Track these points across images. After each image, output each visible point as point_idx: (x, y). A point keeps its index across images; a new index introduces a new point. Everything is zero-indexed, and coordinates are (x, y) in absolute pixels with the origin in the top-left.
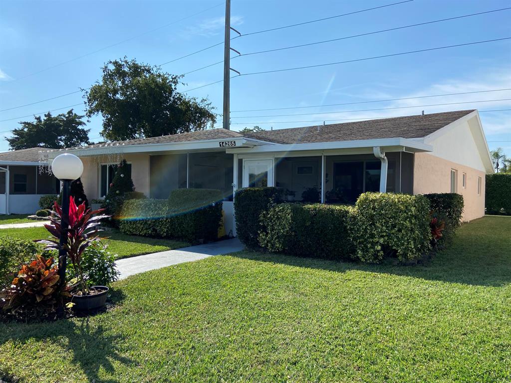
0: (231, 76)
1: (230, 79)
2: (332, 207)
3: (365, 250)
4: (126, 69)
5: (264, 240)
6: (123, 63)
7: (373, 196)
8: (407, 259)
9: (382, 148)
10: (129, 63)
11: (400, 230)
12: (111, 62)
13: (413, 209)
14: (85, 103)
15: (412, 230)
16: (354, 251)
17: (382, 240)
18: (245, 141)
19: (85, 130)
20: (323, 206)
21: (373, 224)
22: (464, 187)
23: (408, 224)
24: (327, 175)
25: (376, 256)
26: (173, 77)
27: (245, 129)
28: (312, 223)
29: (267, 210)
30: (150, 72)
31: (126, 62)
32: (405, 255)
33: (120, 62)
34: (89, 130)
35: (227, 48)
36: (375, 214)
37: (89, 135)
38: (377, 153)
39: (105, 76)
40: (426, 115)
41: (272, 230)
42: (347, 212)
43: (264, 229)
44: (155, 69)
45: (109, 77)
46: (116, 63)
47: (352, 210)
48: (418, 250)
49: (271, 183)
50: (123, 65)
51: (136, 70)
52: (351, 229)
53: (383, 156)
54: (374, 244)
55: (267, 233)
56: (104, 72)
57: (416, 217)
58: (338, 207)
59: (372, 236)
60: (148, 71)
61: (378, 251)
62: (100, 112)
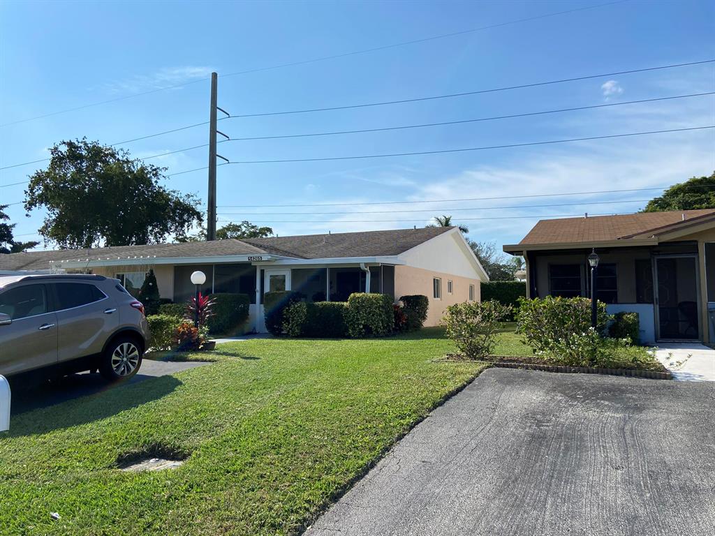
0: (218, 163)
1: (217, 167)
2: (334, 303)
3: (354, 329)
4: (84, 153)
5: (287, 328)
6: (80, 145)
7: (358, 295)
8: (378, 332)
9: (366, 264)
10: (89, 145)
11: (373, 315)
12: (64, 143)
13: (381, 302)
14: (26, 192)
15: (380, 315)
16: (347, 330)
17: (363, 322)
18: (270, 257)
19: (8, 225)
20: (327, 302)
21: (358, 312)
22: (451, 294)
23: (377, 311)
24: (331, 283)
25: (360, 333)
26: (153, 168)
27: (230, 225)
28: (321, 314)
29: (289, 306)
30: (115, 157)
31: (86, 144)
32: (376, 330)
33: (76, 143)
34: (14, 226)
35: (214, 132)
36: (360, 306)
37: (14, 232)
38: (362, 267)
39: (54, 158)
40: (417, 230)
41: (292, 321)
42: (343, 305)
43: (287, 321)
44: (121, 153)
45: (58, 161)
46: (70, 144)
47: (345, 304)
48: (384, 328)
49: (288, 287)
50: (80, 147)
51: (97, 154)
52: (345, 316)
53: (368, 269)
54: (359, 324)
55: (289, 323)
56: (52, 153)
57: (382, 307)
58: (337, 303)
59: (358, 319)
60: (113, 155)
61: (362, 329)
62: (43, 205)
